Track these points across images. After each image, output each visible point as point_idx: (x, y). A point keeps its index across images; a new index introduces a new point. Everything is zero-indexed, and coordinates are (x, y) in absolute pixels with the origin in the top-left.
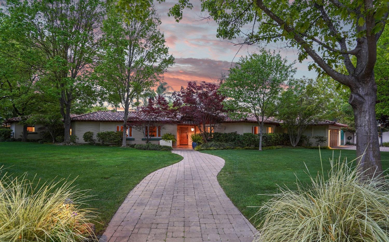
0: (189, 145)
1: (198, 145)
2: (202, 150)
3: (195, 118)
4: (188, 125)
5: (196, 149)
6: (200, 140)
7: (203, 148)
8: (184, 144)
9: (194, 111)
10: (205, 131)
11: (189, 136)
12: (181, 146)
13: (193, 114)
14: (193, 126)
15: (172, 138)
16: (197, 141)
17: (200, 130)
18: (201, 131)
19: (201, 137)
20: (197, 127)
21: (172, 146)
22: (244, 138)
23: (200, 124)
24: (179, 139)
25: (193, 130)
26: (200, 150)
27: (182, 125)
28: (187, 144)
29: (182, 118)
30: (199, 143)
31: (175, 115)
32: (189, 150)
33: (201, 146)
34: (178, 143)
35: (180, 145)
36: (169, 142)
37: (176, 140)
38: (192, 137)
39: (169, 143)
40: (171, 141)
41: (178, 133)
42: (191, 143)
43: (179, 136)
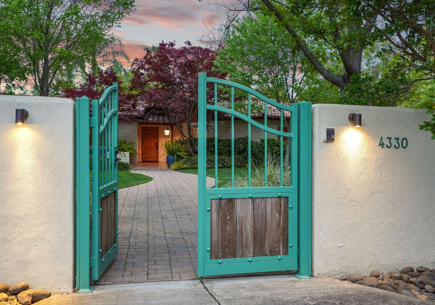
0: (160, 161)
1: (177, 160)
2: (184, 169)
3: (172, 111)
4: (159, 124)
5: (173, 167)
6: (180, 152)
7: (185, 166)
8: (150, 160)
9: (170, 98)
10: (190, 135)
11: (160, 144)
12: (145, 164)
13: (169, 105)
14: (168, 126)
15: (129, 148)
16: (175, 152)
17: (182, 133)
18: (183, 135)
19: (183, 146)
20: (175, 127)
21: (129, 163)
22: (261, 147)
23: (181, 122)
24: (140, 151)
25: (167, 132)
26: (180, 169)
27: (148, 123)
28: (155, 160)
29: (147, 110)
30: (179, 158)
31: (134, 106)
32: (161, 170)
33: (181, 161)
34: (139, 158)
35: (143, 161)
36: (123, 155)
37: (136, 152)
38: (166, 147)
39: (125, 158)
40: (127, 154)
41: (139, 139)
42: (165, 157)
43: (140, 144)
